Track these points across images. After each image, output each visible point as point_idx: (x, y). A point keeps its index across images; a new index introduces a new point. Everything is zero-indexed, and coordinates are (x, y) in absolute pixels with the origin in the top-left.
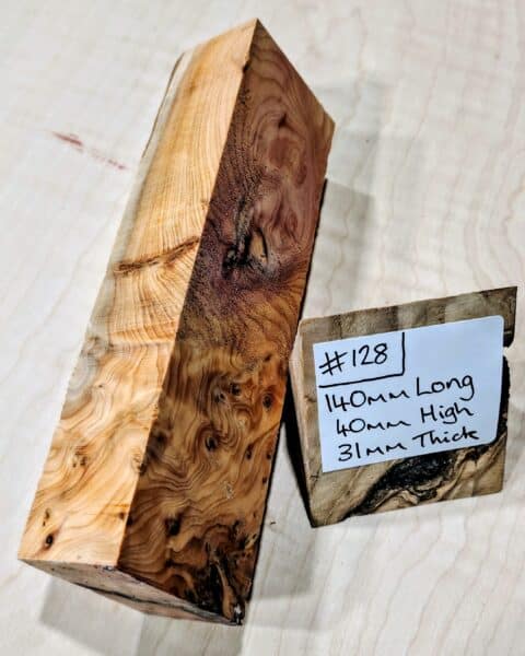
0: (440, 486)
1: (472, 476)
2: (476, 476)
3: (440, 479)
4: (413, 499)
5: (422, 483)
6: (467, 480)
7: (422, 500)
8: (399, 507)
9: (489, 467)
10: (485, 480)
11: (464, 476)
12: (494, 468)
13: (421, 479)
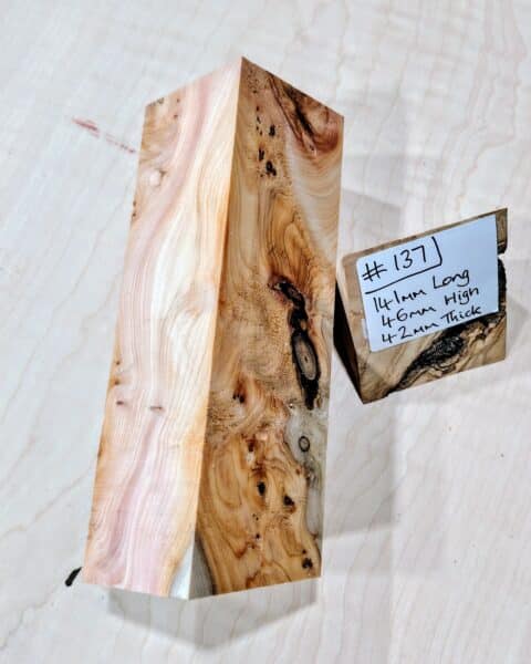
0: (458, 361)
1: (481, 351)
2: (484, 351)
3: (457, 356)
4: (439, 373)
5: (444, 361)
6: (478, 354)
7: (445, 373)
8: (429, 381)
9: (494, 343)
10: (492, 353)
11: (476, 352)
12: (497, 344)
13: (443, 358)
